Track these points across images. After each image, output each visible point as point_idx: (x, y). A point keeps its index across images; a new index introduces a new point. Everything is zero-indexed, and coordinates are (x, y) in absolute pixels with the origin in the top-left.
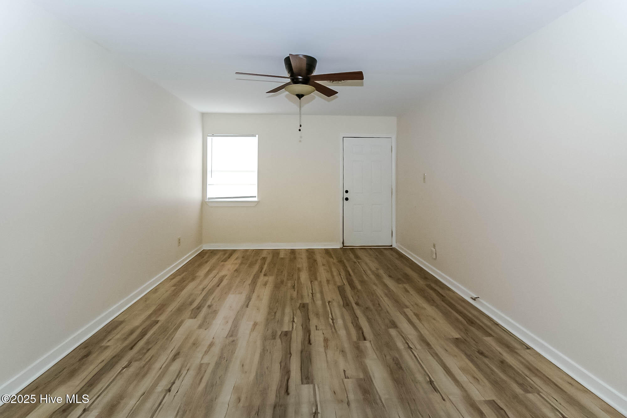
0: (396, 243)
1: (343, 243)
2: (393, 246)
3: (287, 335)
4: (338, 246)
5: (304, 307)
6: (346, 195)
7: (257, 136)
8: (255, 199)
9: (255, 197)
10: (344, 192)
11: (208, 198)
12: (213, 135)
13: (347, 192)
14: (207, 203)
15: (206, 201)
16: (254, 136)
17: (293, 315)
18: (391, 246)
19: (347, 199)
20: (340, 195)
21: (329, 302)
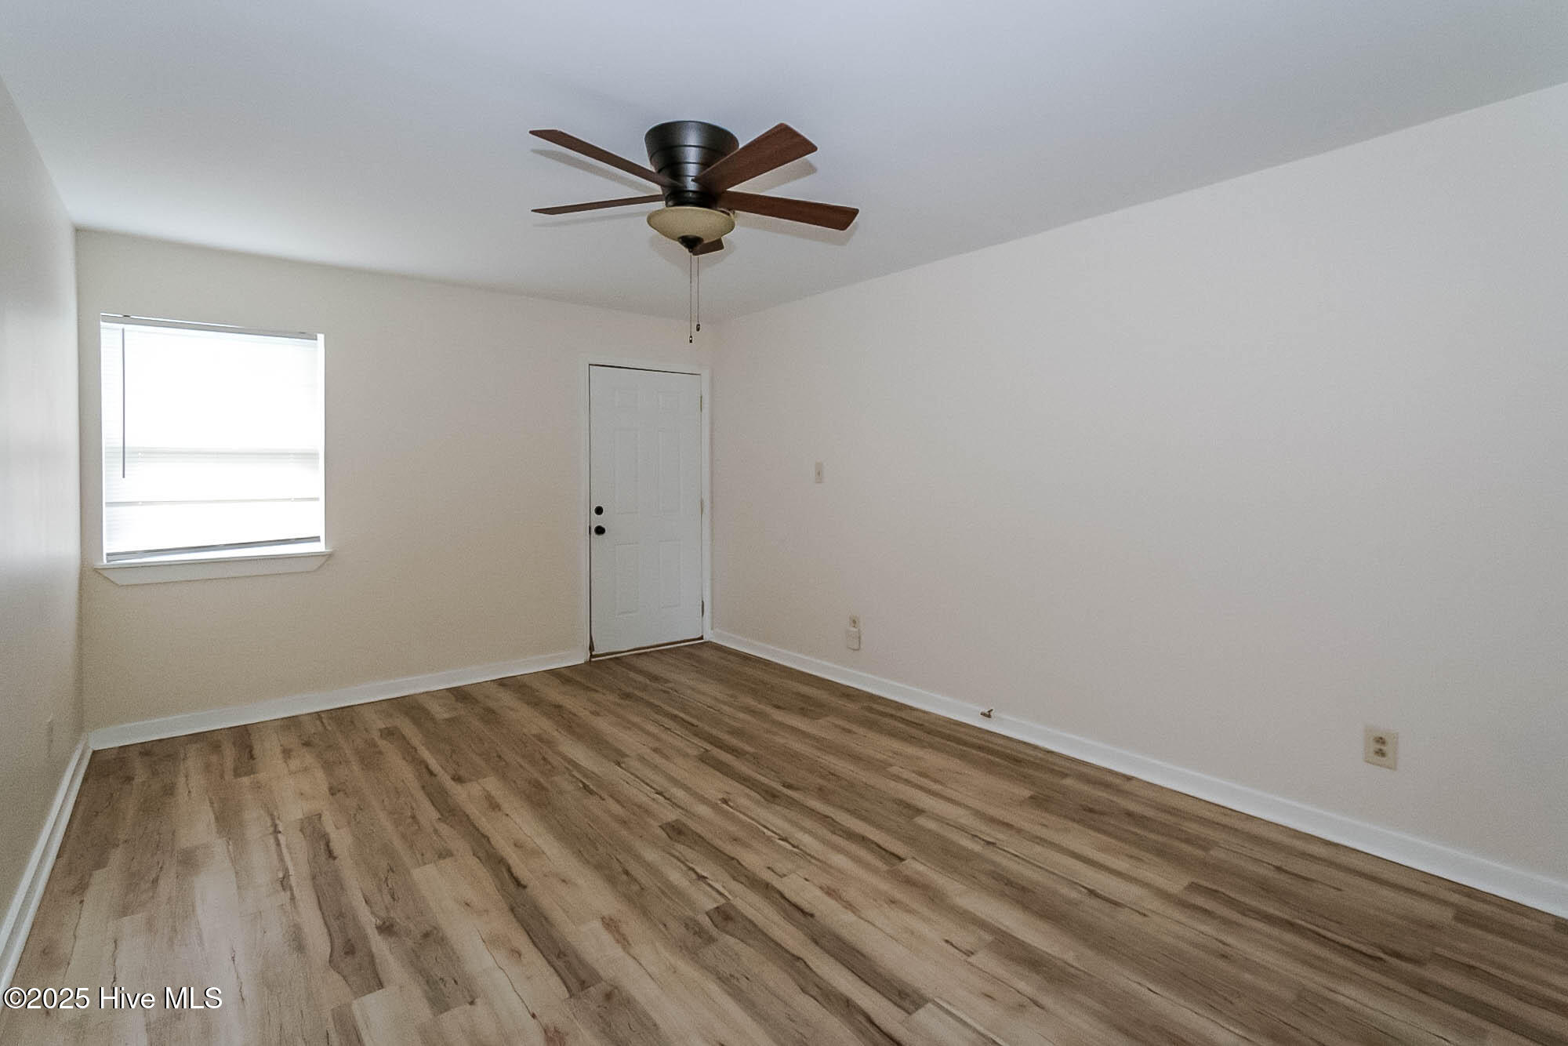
0: (712, 629)
1: (591, 648)
2: (707, 638)
3: (725, 916)
4: (580, 658)
5: (676, 831)
6: (598, 520)
7: (321, 337)
8: (319, 547)
9: (316, 539)
10: (593, 512)
11: (108, 555)
12: (127, 318)
13: (599, 511)
14: (106, 574)
15: (99, 565)
16: (307, 335)
17: (682, 862)
18: (701, 638)
19: (600, 530)
20: (584, 519)
21: (725, 801)
